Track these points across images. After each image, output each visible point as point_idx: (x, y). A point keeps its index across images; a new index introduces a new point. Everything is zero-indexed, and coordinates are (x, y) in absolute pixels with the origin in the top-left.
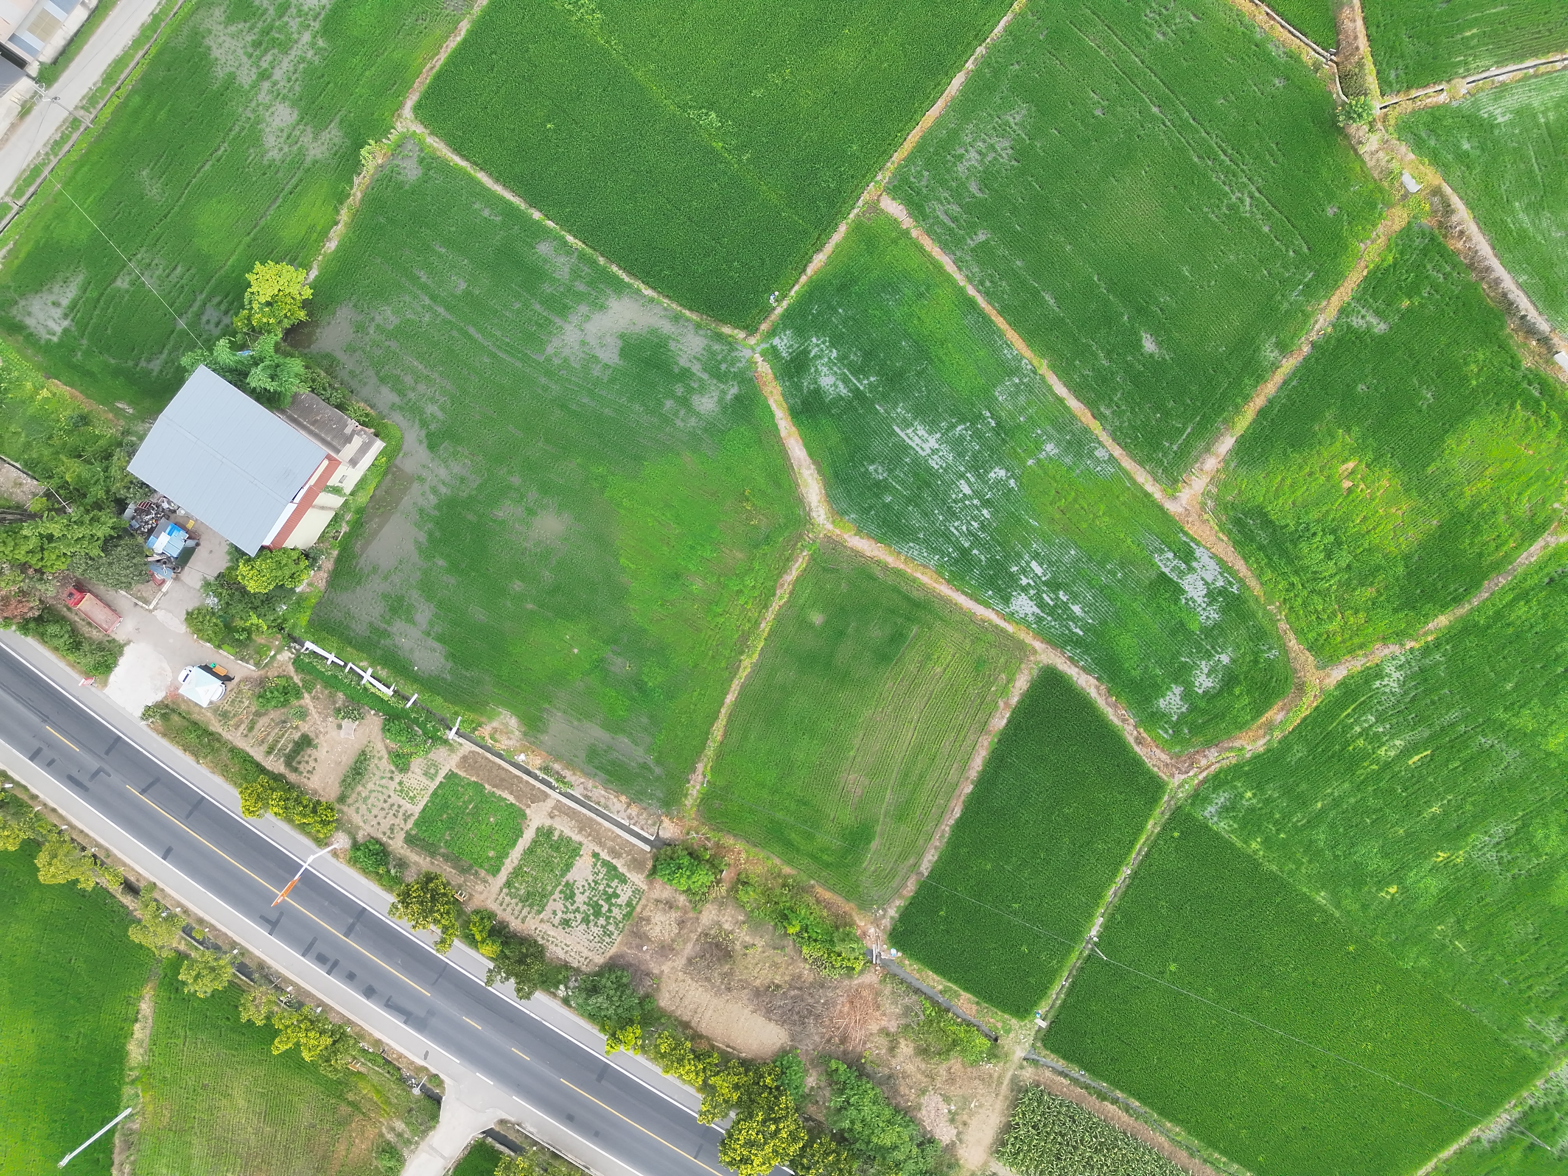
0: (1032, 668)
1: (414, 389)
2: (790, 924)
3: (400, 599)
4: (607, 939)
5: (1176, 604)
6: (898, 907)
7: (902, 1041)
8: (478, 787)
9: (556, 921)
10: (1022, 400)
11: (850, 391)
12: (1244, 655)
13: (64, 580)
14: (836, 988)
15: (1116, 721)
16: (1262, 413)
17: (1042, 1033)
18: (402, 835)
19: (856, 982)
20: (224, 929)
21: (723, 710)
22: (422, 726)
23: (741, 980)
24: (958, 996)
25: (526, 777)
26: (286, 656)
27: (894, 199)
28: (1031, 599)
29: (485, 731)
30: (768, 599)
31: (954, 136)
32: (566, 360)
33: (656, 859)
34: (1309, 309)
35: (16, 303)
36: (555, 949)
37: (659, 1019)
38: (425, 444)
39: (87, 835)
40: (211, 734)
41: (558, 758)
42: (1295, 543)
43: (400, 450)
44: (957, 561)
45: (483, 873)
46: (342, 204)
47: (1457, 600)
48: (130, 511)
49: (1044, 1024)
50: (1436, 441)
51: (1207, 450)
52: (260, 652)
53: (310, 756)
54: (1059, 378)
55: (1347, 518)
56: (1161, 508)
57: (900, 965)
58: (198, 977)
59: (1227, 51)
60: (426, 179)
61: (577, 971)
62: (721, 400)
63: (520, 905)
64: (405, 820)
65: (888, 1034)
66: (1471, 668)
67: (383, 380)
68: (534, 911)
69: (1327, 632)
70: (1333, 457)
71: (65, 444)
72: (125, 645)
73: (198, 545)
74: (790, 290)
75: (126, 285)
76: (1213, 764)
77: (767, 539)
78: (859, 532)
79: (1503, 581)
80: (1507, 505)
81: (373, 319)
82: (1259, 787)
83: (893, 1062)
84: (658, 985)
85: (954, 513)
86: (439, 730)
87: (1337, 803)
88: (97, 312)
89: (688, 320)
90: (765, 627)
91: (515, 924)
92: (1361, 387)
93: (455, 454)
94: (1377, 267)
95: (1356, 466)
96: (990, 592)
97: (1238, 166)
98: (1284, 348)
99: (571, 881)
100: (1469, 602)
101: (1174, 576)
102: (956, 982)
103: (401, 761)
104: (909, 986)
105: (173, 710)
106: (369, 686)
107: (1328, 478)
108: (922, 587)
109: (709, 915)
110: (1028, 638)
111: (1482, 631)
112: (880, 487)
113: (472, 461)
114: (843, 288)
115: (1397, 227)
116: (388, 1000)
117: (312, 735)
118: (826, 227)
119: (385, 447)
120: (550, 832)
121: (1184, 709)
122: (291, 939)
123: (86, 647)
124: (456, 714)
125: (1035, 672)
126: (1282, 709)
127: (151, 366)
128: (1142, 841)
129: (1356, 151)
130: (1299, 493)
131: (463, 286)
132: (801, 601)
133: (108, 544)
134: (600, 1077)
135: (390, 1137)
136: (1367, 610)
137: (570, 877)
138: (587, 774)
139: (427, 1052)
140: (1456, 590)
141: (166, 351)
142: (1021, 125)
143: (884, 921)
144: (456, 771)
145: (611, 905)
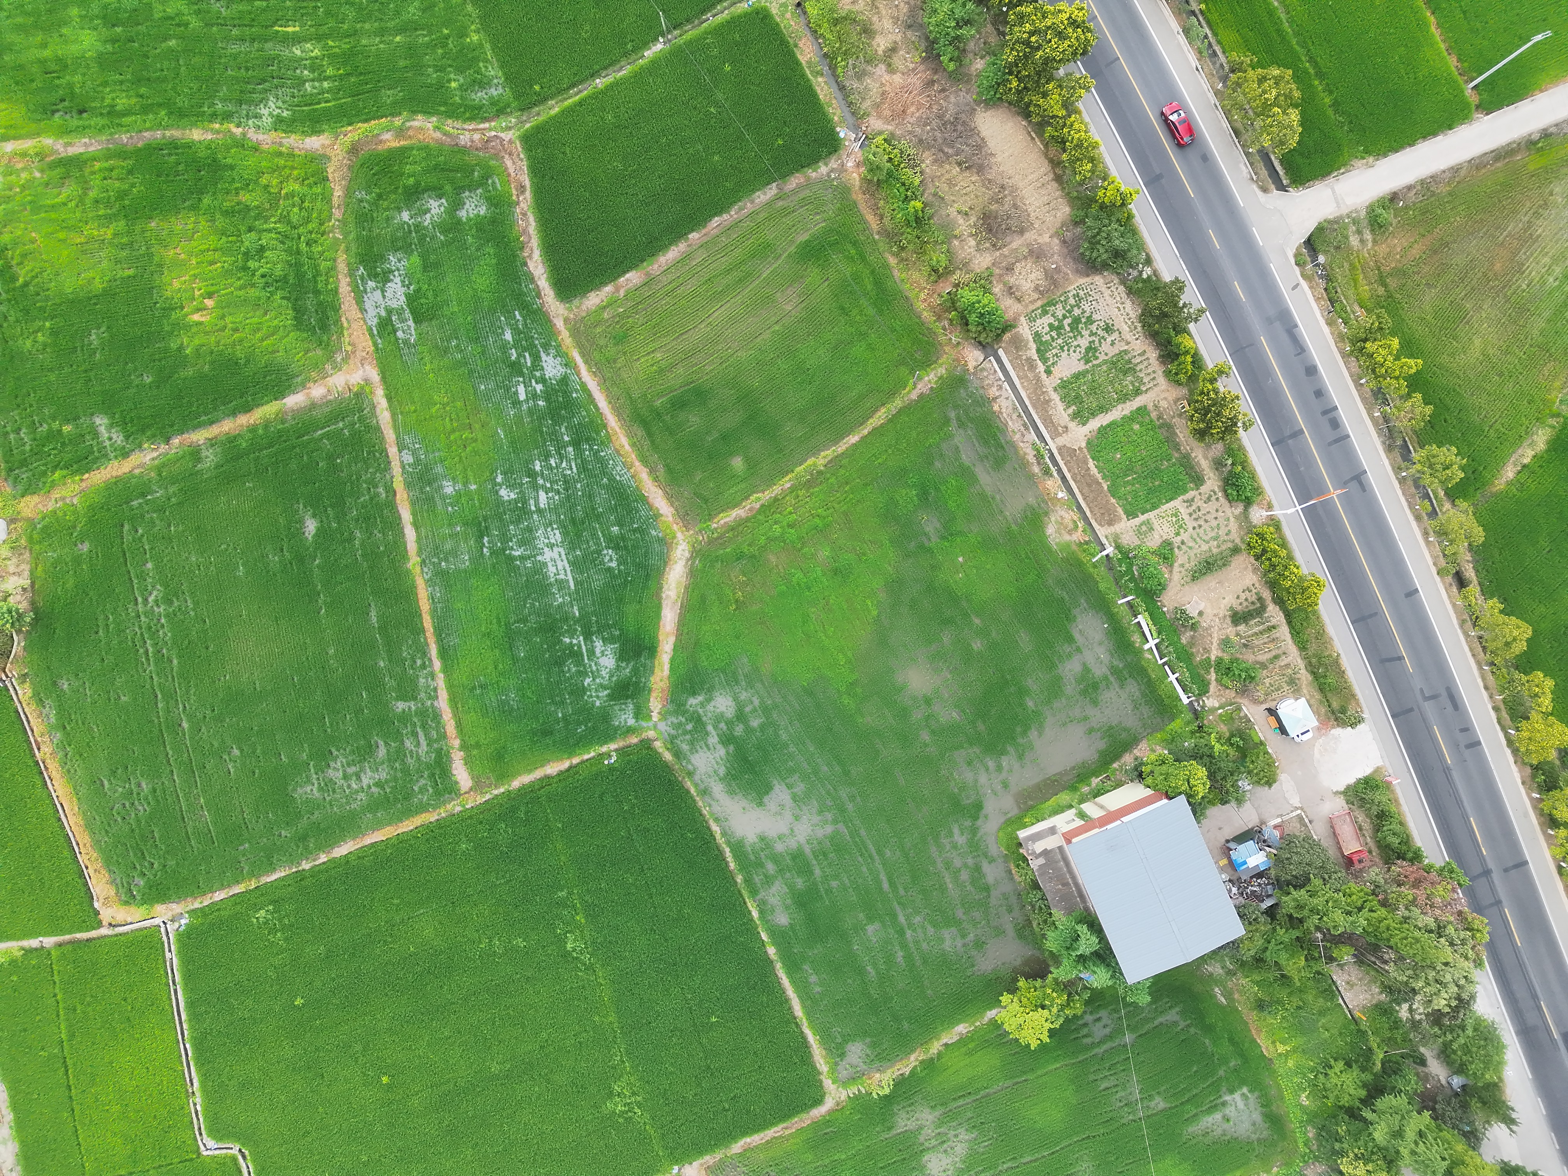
0: (577, 307)
1: (965, 865)
2: (916, 211)
3: (1084, 693)
4: (1081, 293)
5: (420, 288)
6: (815, 171)
7: (880, 52)
8: (1113, 491)
9: (1115, 335)
10: (448, 546)
11: (592, 642)
12: (387, 209)
13: (1357, 876)
14: (910, 133)
15: (531, 219)
16: (247, 409)
18: (1203, 489)
19: (890, 127)
20: (1403, 499)
21: (865, 432)
22: (1129, 570)
23: (987, 188)
24: (809, 62)
25: (1068, 476)
26: (1210, 702)
27: (457, 783)
28: (542, 369)
29: (1078, 536)
30: (770, 506)
31: (374, 806)
32: (820, 812)
33: (998, 337)
34: (153, 474)
35: (1259, 1140)
36: (1131, 313)
37: (1077, 198)
38: (984, 812)
39: (1471, 650)
40: (1313, 673)
41: (1031, 476)
42: (284, 279)
43: (1009, 819)
44: (587, 440)
45: (1154, 415)
46: (932, 1059)
47: (174, 145)
48: (1268, 903)
50: (108, 294)
51: (313, 406)
52: (1229, 719)
53: (1241, 604)
54: (405, 543)
55: (227, 273)
56: (384, 379)
57: (843, 120)
58: (1447, 468)
59: (94, 738)
60: (847, 1038)
61: (1123, 282)
62: (709, 700)
63: (1138, 369)
64: (1193, 500)
65: (889, 65)
66: (197, 78)
67: (987, 889)
68: (1130, 356)
69: (302, 184)
70: (206, 333)
71: (1290, 994)
72: (1341, 793)
73: (1228, 841)
74: (594, 757)
75: (1158, 1099)
76: (469, 130)
77: (740, 557)
78: (657, 516)
79: (124, 138)
80: (81, 201)
81: (964, 945)
82: (441, 86)
83: (899, 38)
84: (1061, 228)
85: (565, 482)
86: (1119, 560)
87: (381, 32)
88: (1195, 1092)
89: (696, 785)
90: (786, 482)
91: (1153, 354)
92: (148, 380)
93: (963, 788)
94: (73, 473)
95: (193, 313)
96: (574, 395)
97: (142, 634)
98: (195, 454)
99: (1082, 362)
100: (164, 137)
101: (407, 314)
102: (803, 76)
103: (1166, 552)
104: (846, 97)
105: (1333, 712)
106: (1154, 634)
107: (223, 317)
108: (630, 435)
109: (982, 261)
110: (565, 337)
111: (168, 104)
112: (615, 544)
113: (952, 774)
114: (547, 733)
115: (36, 499)
116: (1299, 354)
117: (1228, 620)
118: (529, 794)
119: (1019, 829)
120: (1075, 416)
121: (467, 193)
122: (1350, 456)
123: (1375, 810)
124: (1095, 566)
125: (576, 302)
126: (381, 142)
127: (1177, 1018)
128: (570, 101)
129: (33, 584)
130: (255, 320)
131: (870, 928)
132: (743, 485)
133: (1301, 882)
134: (1159, 177)
135: (1368, 236)
136: (256, 182)
137: (1081, 367)
138: (1014, 446)
139: (1293, 289)
140: (170, 155)
141: (1156, 1022)
142: (309, 781)
143: (835, 166)
144: (1124, 517)
145: (1060, 321)
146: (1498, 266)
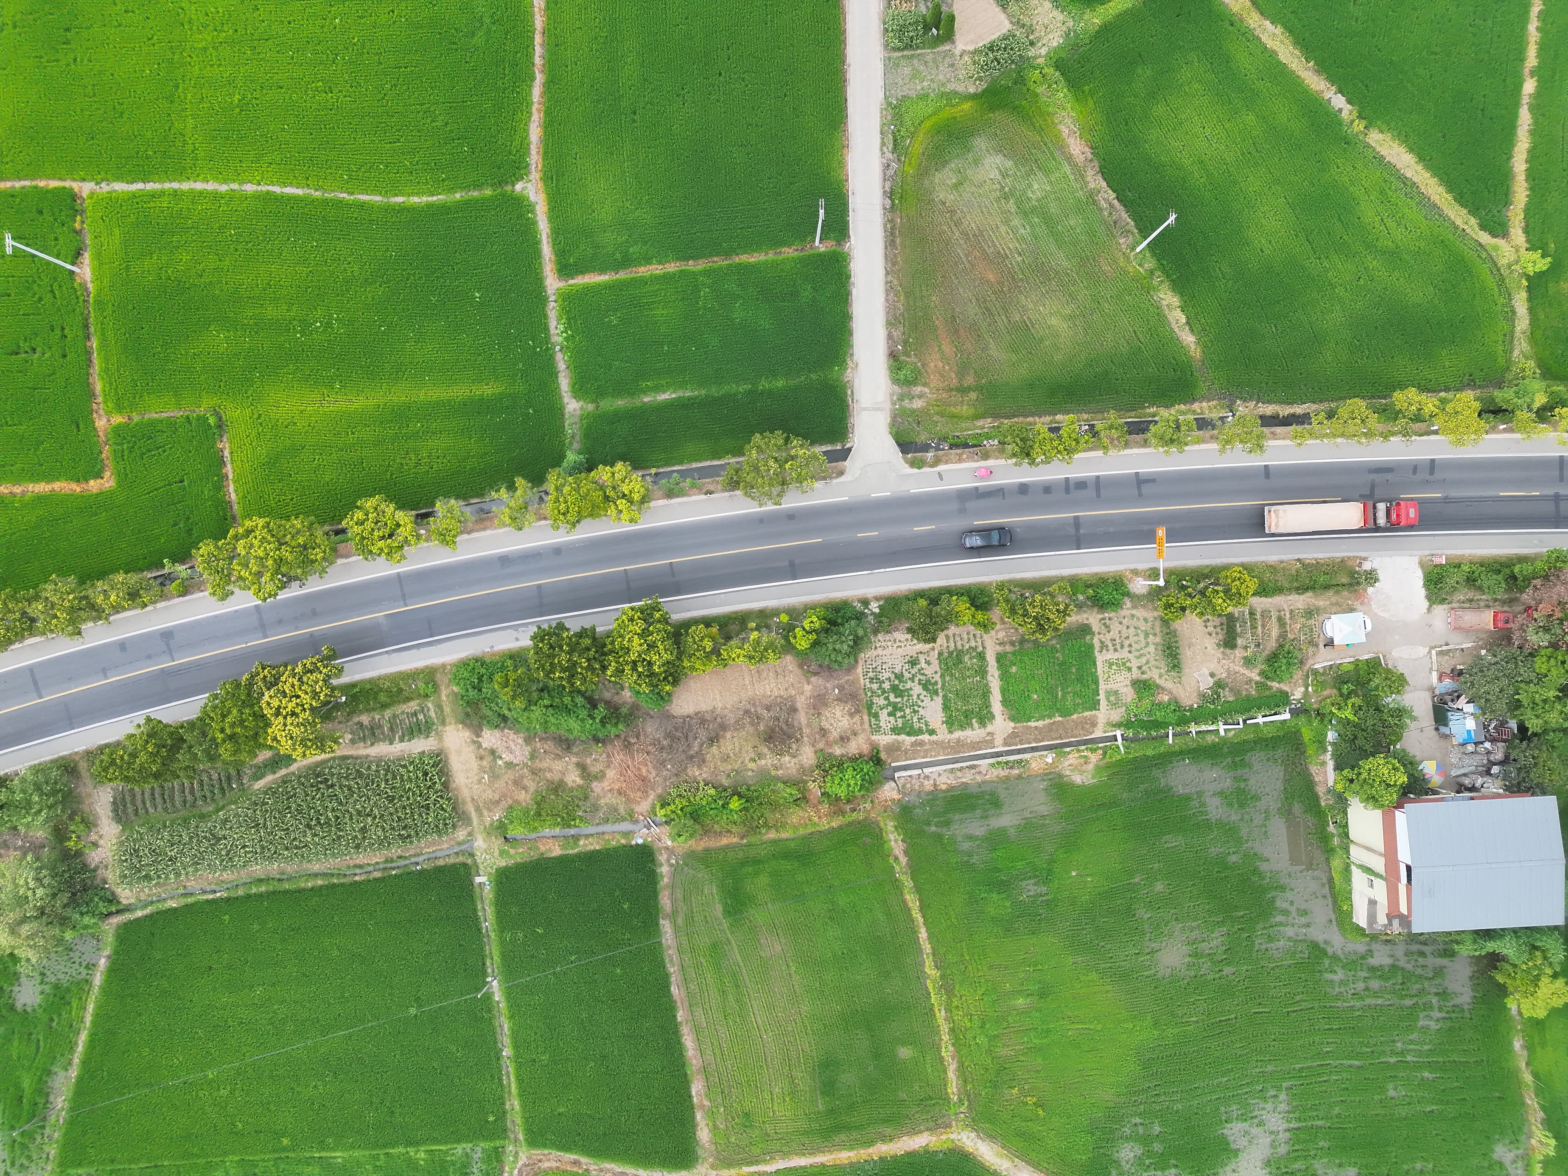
1: (1365, 980)
3: (1243, 805)
4: (871, 675)
6: (662, 877)
7: (581, 783)
8: (1066, 713)
9: (922, 658)
14: (665, 780)
15: (608, 1166)
17: (473, 872)
18: (1096, 627)
19: (652, 797)
20: (1178, 449)
21: (920, 920)
22: (1147, 724)
23: (743, 727)
24: (563, 848)
25: (1034, 745)
26: (1298, 694)
29: (1094, 758)
32: (1265, 1099)
33: (880, 762)
38: (1322, 946)
40: (1306, 589)
43: (1337, 923)
45: (1008, 648)
46: (1536, 1084)
49: (478, 880)
52: (1323, 685)
53: (1217, 634)
57: (627, 835)
61: (876, 632)
63: (960, 648)
64: (1102, 642)
65: (596, 779)
67: (1395, 968)
68: (945, 651)
72: (1430, 606)
73: (1438, 732)
78: (926, 1149)
81: (1440, 1009)
83: (574, 760)
84: (803, 670)
86: (1132, 732)
93: (1293, 954)
99: (935, 698)
103: (1142, 686)
105: (1351, 585)
106: (1215, 724)
108: (842, 1146)
109: (807, 756)
113: (1275, 960)
116: (1004, 494)
117: (1228, 651)
119: (1352, 921)
120: (982, 723)
122: (1117, 482)
124: (1127, 752)
125: (700, 1152)
128: (513, 1088)
131: (1391, 1093)
132: (928, 1057)
134: (792, 564)
135: (918, 389)
137: (939, 700)
138: (986, 784)
139: (941, 479)
143: (665, 856)
144: (1094, 712)
145: (890, 704)
146: (991, 277)
